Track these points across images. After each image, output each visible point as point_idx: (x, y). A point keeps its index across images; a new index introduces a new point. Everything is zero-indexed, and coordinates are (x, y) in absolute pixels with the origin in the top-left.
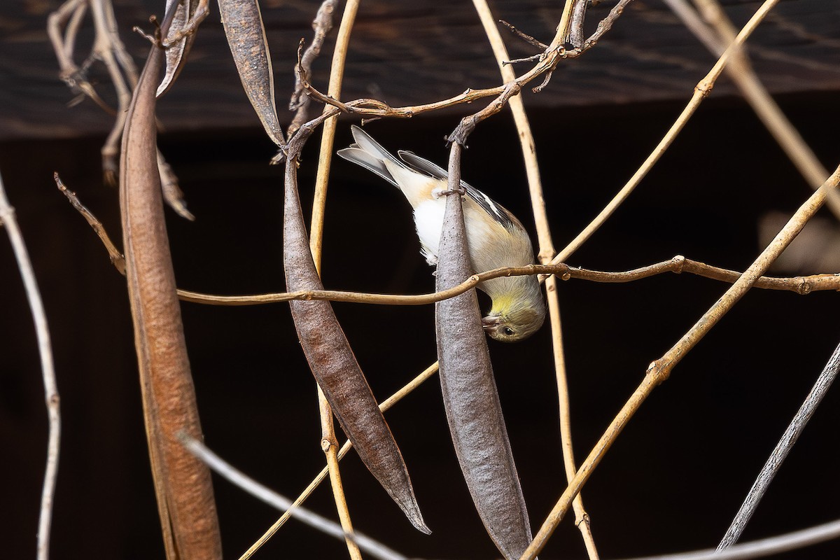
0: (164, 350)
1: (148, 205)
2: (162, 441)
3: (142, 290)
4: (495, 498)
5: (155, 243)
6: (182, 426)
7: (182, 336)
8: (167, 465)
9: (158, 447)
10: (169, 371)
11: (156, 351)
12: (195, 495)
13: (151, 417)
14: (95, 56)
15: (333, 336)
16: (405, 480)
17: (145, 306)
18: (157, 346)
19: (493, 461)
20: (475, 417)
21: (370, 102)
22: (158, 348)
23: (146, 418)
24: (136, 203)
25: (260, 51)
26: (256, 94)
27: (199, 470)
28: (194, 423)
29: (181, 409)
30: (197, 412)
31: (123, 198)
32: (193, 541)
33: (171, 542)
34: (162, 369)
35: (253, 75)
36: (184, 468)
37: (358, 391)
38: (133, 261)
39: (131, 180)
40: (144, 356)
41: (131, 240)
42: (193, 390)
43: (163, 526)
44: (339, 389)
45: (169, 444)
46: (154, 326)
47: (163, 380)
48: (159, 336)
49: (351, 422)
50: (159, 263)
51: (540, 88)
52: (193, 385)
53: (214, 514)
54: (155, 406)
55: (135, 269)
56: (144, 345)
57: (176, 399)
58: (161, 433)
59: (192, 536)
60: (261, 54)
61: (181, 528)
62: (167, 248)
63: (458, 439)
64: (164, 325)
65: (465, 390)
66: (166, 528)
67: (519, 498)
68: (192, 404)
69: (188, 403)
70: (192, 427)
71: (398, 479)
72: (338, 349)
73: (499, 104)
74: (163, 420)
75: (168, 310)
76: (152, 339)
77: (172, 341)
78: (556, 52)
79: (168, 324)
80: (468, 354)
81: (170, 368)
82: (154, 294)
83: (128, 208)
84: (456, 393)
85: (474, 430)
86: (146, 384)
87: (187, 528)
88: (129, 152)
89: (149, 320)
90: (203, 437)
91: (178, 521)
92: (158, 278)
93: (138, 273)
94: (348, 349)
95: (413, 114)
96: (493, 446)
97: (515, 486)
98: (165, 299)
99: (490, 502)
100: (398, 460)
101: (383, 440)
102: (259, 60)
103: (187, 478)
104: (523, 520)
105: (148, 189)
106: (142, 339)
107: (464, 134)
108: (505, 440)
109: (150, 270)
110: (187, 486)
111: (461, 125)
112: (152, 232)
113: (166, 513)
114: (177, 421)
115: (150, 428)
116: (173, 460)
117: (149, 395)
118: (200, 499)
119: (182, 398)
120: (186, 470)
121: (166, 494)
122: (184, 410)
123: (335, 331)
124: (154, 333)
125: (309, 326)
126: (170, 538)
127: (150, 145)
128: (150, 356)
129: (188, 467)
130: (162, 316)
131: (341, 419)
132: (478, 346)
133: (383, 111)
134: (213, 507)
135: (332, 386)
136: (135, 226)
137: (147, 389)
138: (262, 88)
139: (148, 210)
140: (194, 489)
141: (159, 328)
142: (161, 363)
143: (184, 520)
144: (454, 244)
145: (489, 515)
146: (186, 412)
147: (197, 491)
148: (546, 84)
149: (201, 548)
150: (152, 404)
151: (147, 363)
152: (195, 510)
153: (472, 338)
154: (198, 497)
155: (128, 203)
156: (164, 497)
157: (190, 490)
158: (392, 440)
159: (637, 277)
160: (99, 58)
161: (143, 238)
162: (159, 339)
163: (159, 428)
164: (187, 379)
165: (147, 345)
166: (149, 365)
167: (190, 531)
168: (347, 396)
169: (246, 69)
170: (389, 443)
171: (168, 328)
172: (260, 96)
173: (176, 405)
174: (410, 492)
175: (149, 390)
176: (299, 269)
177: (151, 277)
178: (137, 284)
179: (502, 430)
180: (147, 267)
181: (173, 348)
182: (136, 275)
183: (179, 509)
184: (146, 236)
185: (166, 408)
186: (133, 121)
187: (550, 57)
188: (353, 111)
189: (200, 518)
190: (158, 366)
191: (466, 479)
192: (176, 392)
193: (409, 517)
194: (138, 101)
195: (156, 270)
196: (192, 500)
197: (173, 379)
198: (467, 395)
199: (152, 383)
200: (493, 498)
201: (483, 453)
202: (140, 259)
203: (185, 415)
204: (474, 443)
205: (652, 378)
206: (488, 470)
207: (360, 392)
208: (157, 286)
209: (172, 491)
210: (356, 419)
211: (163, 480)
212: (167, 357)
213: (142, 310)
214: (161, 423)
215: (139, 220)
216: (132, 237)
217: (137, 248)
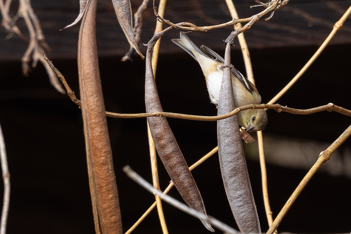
0: (98, 134)
1: (92, 64)
2: (96, 178)
3: (88, 105)
4: (244, 214)
5: (95, 82)
6: (106, 171)
7: (107, 128)
8: (98, 190)
9: (94, 181)
10: (100, 144)
11: (94, 135)
12: (111, 204)
13: (91, 167)
14: (20, 15)
15: (168, 136)
16: (202, 206)
17: (89, 113)
18: (95, 132)
19: (243, 196)
20: (235, 175)
21: (187, 23)
22: (95, 133)
23: (88, 167)
24: (86, 63)
25: (127, 2)
26: (125, 23)
27: (113, 193)
28: (111, 170)
29: (106, 163)
30: (113, 164)
31: (80, 60)
32: (109, 226)
33: (98, 227)
34: (97, 143)
35: (123, 14)
36: (107, 191)
37: (180, 163)
38: (84, 90)
39: (84, 51)
40: (88, 136)
41: (83, 81)
42: (111, 153)
43: (95, 219)
44: (171, 161)
45: (99, 180)
46: (94, 122)
47: (98, 148)
48: (96, 127)
49: (177, 177)
50: (96, 92)
51: (269, 18)
52: (111, 152)
53: (119, 214)
54: (93, 161)
55: (85, 95)
56: (88, 131)
57: (103, 158)
58: (95, 174)
59: (109, 224)
60: (127, 4)
61: (103, 220)
62: (100, 85)
63: (227, 186)
64: (98, 122)
65: (231, 162)
66: (96, 220)
67: (256, 215)
68: (111, 161)
69: (109, 160)
70: (110, 172)
71: (199, 205)
72: (171, 142)
73: (249, 26)
74: (96, 168)
75: (101, 115)
76: (92, 129)
77: (102, 129)
78: (276, 2)
79: (100, 122)
80: (233, 144)
81: (101, 143)
82: (93, 107)
83: (82, 65)
84: (226, 163)
85: (235, 182)
86: (89, 150)
87: (107, 221)
88: (82, 39)
89: (91, 119)
90: (115, 177)
91: (102, 217)
92: (96, 99)
93: (86, 96)
94: (176, 143)
95: (208, 30)
96: (243, 189)
97: (253, 209)
98: (99, 110)
99: (241, 216)
100: (199, 197)
101: (191, 186)
102: (126, 7)
103: (107, 196)
104: (257, 225)
105: (92, 56)
106: (87, 128)
107: (233, 39)
108: (249, 187)
109: (92, 95)
110: (107, 200)
111: (231, 35)
112: (94, 77)
113: (97, 213)
114: (103, 169)
115: (90, 171)
116: (101, 187)
117: (90, 156)
118: (113, 207)
119: (106, 157)
120: (107, 192)
121: (96, 203)
122: (107, 164)
123: (169, 133)
124: (93, 126)
125: (157, 131)
126: (98, 225)
127: (93, 35)
128: (91, 136)
129: (108, 191)
130: (97, 118)
131: (172, 176)
132: (237, 141)
133: (193, 28)
134: (119, 210)
135: (167, 160)
136: (85, 74)
137: (89, 153)
138: (127, 20)
139: (92, 66)
140: (110, 202)
141: (96, 123)
142: (97, 140)
143: (105, 216)
144: (227, 92)
145: (241, 222)
146: (108, 164)
147: (112, 203)
148: (271, 17)
149: (113, 230)
150: (91, 160)
151: (90, 140)
152: (111, 211)
153: (235, 137)
154: (112, 205)
155: (82, 63)
156: (96, 205)
157: (109, 202)
158: (196, 186)
159: (311, 112)
160: (21, 16)
161: (89, 80)
162: (96, 129)
163: (94, 172)
164: (108, 148)
165: (90, 132)
166: (91, 141)
167: (108, 222)
168: (175, 165)
169: (120, 11)
170: (195, 188)
171: (100, 123)
172: (126, 24)
173: (103, 161)
174: (204, 212)
175: (90, 153)
176: (152, 103)
177: (92, 99)
178: (86, 102)
179: (248, 181)
180: (91, 94)
181: (103, 133)
182: (85, 97)
183: (103, 211)
184: (91, 79)
185: (98, 162)
186: (85, 23)
187: (274, 4)
188: (179, 28)
189: (113, 215)
190: (95, 142)
191: (230, 205)
192: (103, 154)
193: (203, 224)
194: (88, 14)
195: (95, 95)
196: (109, 207)
197: (102, 148)
198: (232, 164)
199: (92, 150)
200: (243, 214)
201: (239, 193)
202: (87, 90)
203: (107, 166)
204: (235, 187)
205: (322, 159)
206: (241, 201)
207: (181, 163)
208: (95, 103)
209: (100, 202)
210: (179, 176)
211: (96, 197)
212: (99, 137)
213: (88, 114)
214: (95, 169)
215: (87, 71)
216: (84, 79)
217: (86, 84)
